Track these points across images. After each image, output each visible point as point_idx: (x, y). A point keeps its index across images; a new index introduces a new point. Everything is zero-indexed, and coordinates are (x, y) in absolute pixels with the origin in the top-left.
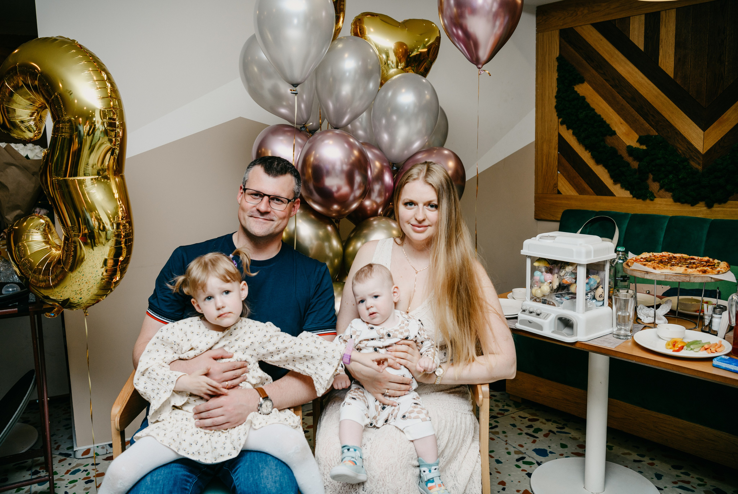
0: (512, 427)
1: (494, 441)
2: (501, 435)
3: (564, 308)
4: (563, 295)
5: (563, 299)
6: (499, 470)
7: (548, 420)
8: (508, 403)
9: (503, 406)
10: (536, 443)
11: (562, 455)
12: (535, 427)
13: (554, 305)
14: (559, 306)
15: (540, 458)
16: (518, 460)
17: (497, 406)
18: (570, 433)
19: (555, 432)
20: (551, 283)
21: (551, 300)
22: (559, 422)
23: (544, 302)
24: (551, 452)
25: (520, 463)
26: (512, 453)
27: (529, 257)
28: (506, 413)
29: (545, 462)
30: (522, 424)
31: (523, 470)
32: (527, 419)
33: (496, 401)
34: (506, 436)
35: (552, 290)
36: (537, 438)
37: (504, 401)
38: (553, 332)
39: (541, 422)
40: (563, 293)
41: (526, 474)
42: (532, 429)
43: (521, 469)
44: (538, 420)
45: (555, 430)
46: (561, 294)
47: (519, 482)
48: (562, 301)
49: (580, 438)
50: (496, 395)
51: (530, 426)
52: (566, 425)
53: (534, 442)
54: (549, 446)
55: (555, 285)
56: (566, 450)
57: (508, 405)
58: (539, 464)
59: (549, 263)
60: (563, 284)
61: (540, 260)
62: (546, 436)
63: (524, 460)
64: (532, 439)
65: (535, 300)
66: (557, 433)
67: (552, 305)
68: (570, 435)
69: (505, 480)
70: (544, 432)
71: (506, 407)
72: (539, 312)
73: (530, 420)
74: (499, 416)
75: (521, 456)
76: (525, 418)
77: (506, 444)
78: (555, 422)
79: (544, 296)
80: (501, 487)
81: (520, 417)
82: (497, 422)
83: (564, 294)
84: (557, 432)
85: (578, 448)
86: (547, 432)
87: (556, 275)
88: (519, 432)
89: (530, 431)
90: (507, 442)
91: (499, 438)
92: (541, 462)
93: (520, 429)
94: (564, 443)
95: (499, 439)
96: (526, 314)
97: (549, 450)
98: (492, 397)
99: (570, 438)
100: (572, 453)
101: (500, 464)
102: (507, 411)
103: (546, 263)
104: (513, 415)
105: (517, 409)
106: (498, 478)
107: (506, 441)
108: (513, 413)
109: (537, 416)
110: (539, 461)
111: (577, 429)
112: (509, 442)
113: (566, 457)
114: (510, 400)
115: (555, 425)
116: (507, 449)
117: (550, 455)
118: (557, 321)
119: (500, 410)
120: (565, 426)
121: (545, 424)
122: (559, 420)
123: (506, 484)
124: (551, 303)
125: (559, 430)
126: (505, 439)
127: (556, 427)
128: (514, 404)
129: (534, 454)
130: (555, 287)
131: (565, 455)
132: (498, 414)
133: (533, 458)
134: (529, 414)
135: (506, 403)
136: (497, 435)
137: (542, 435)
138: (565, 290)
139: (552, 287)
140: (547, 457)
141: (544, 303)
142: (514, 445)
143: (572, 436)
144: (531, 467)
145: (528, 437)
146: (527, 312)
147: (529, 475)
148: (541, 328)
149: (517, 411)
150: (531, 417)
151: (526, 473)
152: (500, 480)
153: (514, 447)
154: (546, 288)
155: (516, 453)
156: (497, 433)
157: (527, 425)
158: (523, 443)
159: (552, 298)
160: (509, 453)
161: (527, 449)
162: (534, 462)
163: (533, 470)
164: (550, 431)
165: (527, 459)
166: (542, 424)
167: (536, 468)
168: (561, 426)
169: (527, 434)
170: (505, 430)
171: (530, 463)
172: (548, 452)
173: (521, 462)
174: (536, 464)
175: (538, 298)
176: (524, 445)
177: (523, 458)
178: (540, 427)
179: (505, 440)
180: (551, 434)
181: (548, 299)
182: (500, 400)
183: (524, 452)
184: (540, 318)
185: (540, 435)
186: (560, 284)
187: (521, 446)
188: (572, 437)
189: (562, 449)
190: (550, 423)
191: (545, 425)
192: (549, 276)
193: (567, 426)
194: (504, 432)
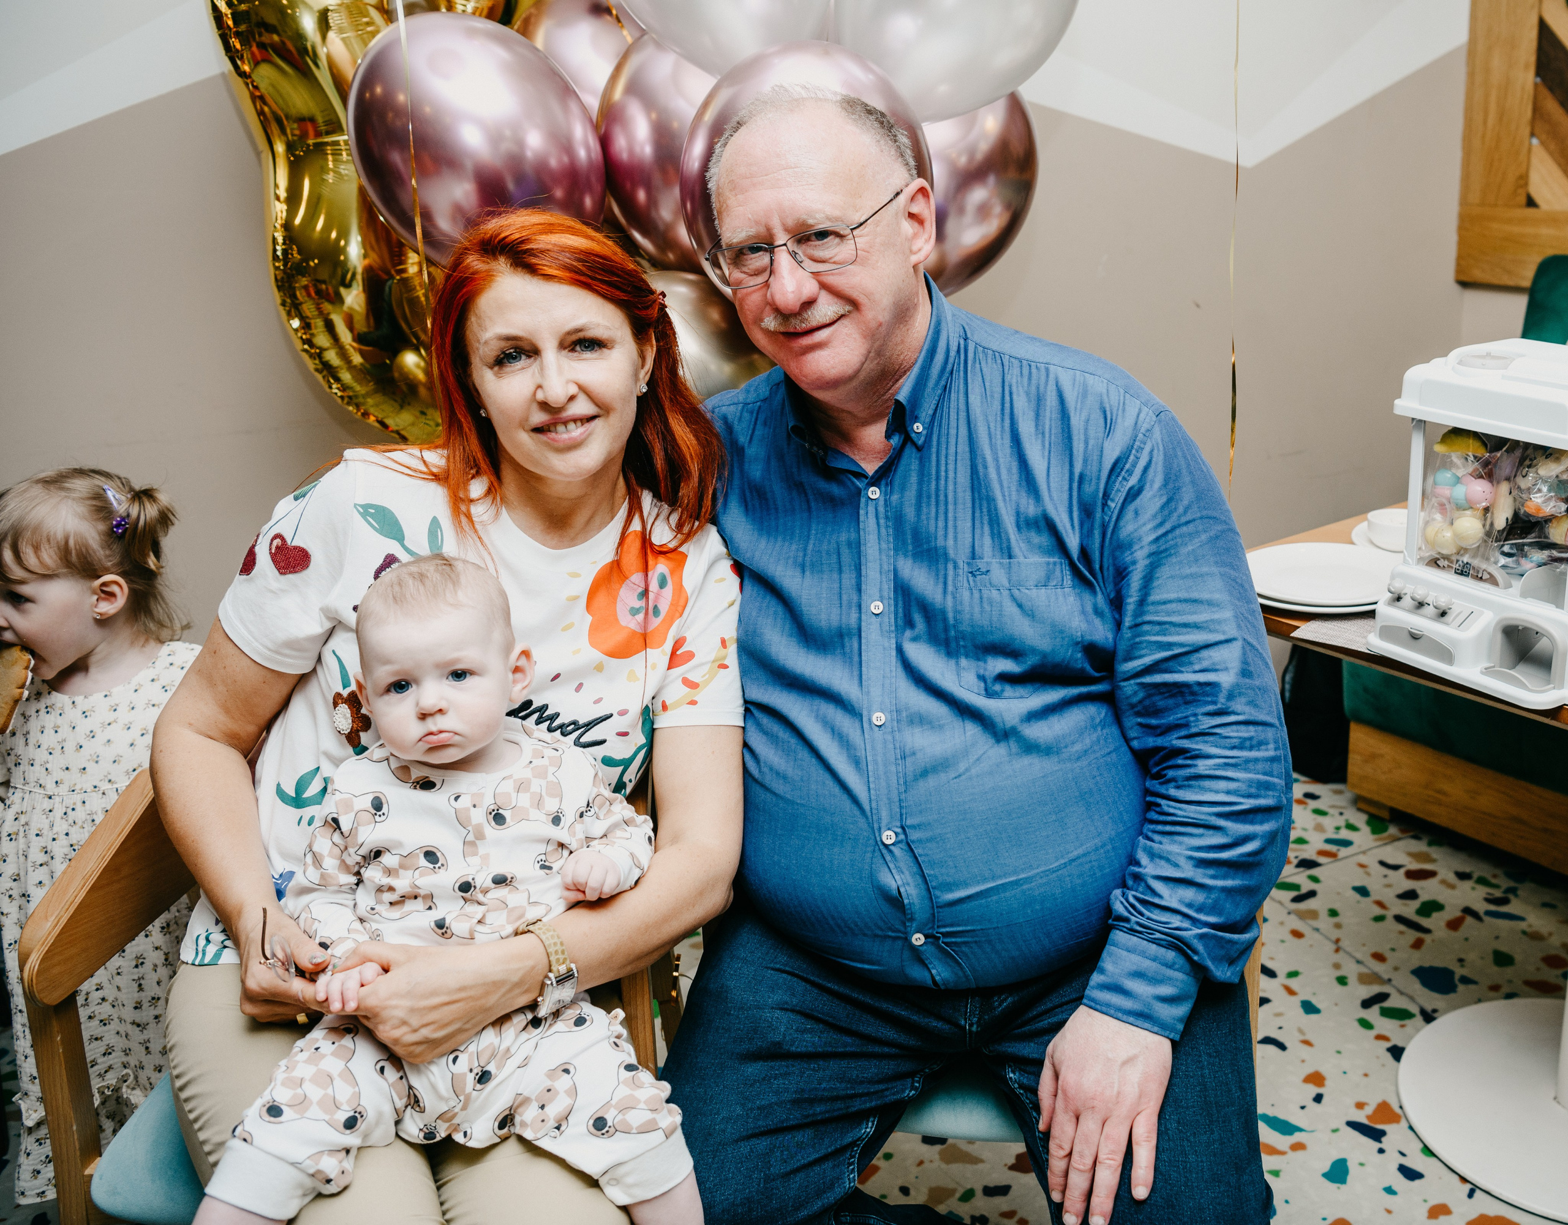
0: (1357, 896)
1: (1302, 941)
2: (1325, 922)
3: (1524, 594)
4: (1526, 548)
5: (1523, 561)
6: (1308, 1037)
7: (1463, 876)
8: (1353, 821)
9: (1338, 828)
10: (1424, 948)
11: (1495, 988)
12: (1424, 897)
13: (1493, 581)
14: (1508, 586)
15: (1430, 1000)
16: (1366, 1004)
17: (1319, 828)
18: (1522, 919)
19: (1481, 913)
20: (1487, 510)
21: (1484, 566)
22: (1494, 881)
23: (1463, 571)
24: (1465, 980)
25: (1373, 1014)
26: (1352, 980)
27: (1420, 424)
28: (1343, 852)
29: (1447, 1011)
30: (1389, 886)
31: (1380, 1037)
32: (1402, 871)
33: (1319, 812)
34: (1338, 926)
35: (1488, 534)
36: (1427, 931)
37: (1341, 814)
38: (1488, 671)
39: (1443, 882)
40: (1524, 545)
41: (1389, 1050)
42: (1415, 905)
43: (1373, 1033)
44: (1431, 874)
45: (1481, 907)
46: (1520, 548)
47: (1366, 1075)
48: (1519, 570)
49: (1550, 934)
50: (1317, 793)
51: (1410, 895)
52: (1512, 891)
53: (1418, 945)
54: (1461, 960)
55: (1501, 518)
56: (1509, 971)
57: (1351, 827)
58: (1429, 1017)
59: (1485, 445)
60: (1527, 515)
61: (1456, 433)
62: (1454, 925)
63: (1387, 1004)
64: (1412, 935)
65: (1434, 563)
66: (1487, 919)
67: (1485, 581)
68: (1523, 925)
69: (1323, 1070)
70: (1451, 912)
71: (1345, 834)
72: (1443, 602)
73: (1411, 875)
74: (1322, 860)
75: (1376, 989)
76: (1396, 868)
77: (1337, 950)
78: (1482, 881)
79: (1461, 551)
80: (1313, 1090)
81: (1383, 863)
82: (1315, 879)
83: (1530, 544)
84: (1489, 913)
85: (1543, 966)
86: (1459, 914)
87: (1504, 487)
88: (1378, 911)
89: (1409, 909)
90: (1341, 944)
91: (1317, 930)
92: (1435, 1011)
93: (1380, 904)
94: (1504, 948)
95: (1317, 935)
96: (1404, 609)
97: (1459, 972)
98: (1309, 801)
99: (1524, 933)
100: (1527, 983)
101: (1313, 1017)
102: (1346, 843)
103: (1478, 444)
104: (1362, 859)
105: (1376, 840)
106: (1303, 1061)
107: (1337, 941)
108: (1364, 852)
109: (1433, 861)
110: (1429, 1008)
111: (1545, 905)
112: (1344, 944)
113: (1509, 996)
114: (1359, 810)
115: (1482, 891)
116: (1337, 966)
117: (1461, 988)
118: (1499, 636)
119: (1328, 841)
120: (1511, 897)
121: (1452, 887)
122: (1495, 876)
123: (1327, 1083)
124: (1486, 576)
125: (1492, 908)
126: (1335, 934)
127: (1488, 900)
128: (1368, 823)
129: (1415, 986)
130: (1500, 523)
131: (1506, 989)
132: (1322, 853)
133: (1412, 998)
134: (1410, 854)
135: (1347, 821)
136: (1315, 924)
137: (1443, 924)
138: (1533, 535)
139: (1492, 524)
140: (1452, 996)
141: (1462, 573)
142: (1359, 956)
143: (1530, 926)
144: (1403, 1026)
145: (1402, 928)
146: (1407, 601)
147: (1397, 1052)
148: (1447, 656)
149: (1379, 843)
150: (1415, 866)
151: (1389, 1045)
152: (1309, 1070)
153: (1358, 962)
154: (1470, 526)
155: (1366, 979)
156: (1313, 914)
157: (1400, 891)
158: (1384, 950)
159: (1488, 559)
160: (1342, 981)
161: (1396, 969)
162: (1414, 1009)
163: (1410, 1038)
164: (1468, 911)
165: (1392, 1003)
166: (1443, 888)
167: (1418, 1030)
168: (1498, 894)
169: (1399, 919)
170: (1336, 906)
171: (1401, 1015)
172: (1457, 977)
173: (1376, 1009)
174: (1419, 1019)
175: (1446, 558)
176: (1388, 954)
177: (1382, 997)
178: (1441, 899)
179: (1334, 938)
180: (1469, 920)
181: (1475, 562)
182: (1331, 811)
183: (1386, 977)
184: (1447, 624)
185: (1436, 922)
186: (1516, 514)
187: (1379, 957)
188: (1528, 930)
189: (1496, 969)
190: (1467, 885)
191: (1449, 891)
192: (1480, 489)
193: (1516, 896)
194: (1333, 913)
